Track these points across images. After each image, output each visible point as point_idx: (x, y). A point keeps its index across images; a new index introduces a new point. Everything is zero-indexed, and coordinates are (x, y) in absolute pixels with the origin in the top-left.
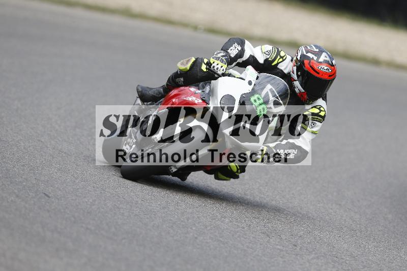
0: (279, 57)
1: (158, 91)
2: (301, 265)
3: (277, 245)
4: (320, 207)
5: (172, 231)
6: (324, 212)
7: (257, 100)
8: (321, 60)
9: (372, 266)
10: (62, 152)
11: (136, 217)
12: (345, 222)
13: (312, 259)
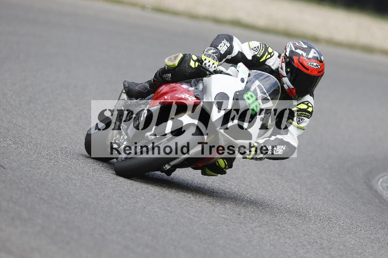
0: (267, 53)
1: (144, 86)
2: (245, 233)
3: (222, 214)
4: (262, 177)
5: (122, 201)
6: (266, 183)
7: (250, 97)
8: (310, 56)
9: (313, 234)
10: (17, 126)
11: (88, 187)
12: (286, 192)
13: (255, 227)
